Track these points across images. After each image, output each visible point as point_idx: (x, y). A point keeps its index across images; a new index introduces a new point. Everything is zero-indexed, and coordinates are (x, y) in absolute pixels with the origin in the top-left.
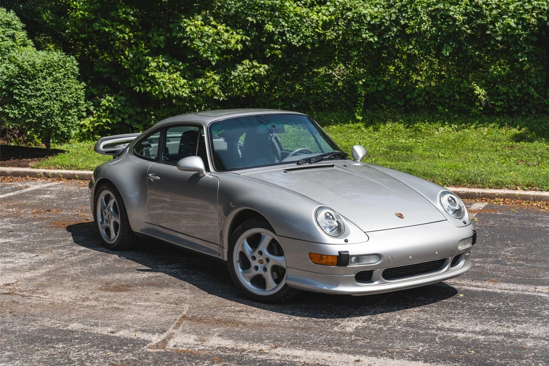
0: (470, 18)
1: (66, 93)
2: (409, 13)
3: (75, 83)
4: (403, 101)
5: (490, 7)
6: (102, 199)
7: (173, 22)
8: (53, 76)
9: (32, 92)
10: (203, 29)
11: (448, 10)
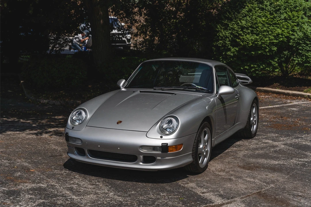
9: (309, 48)
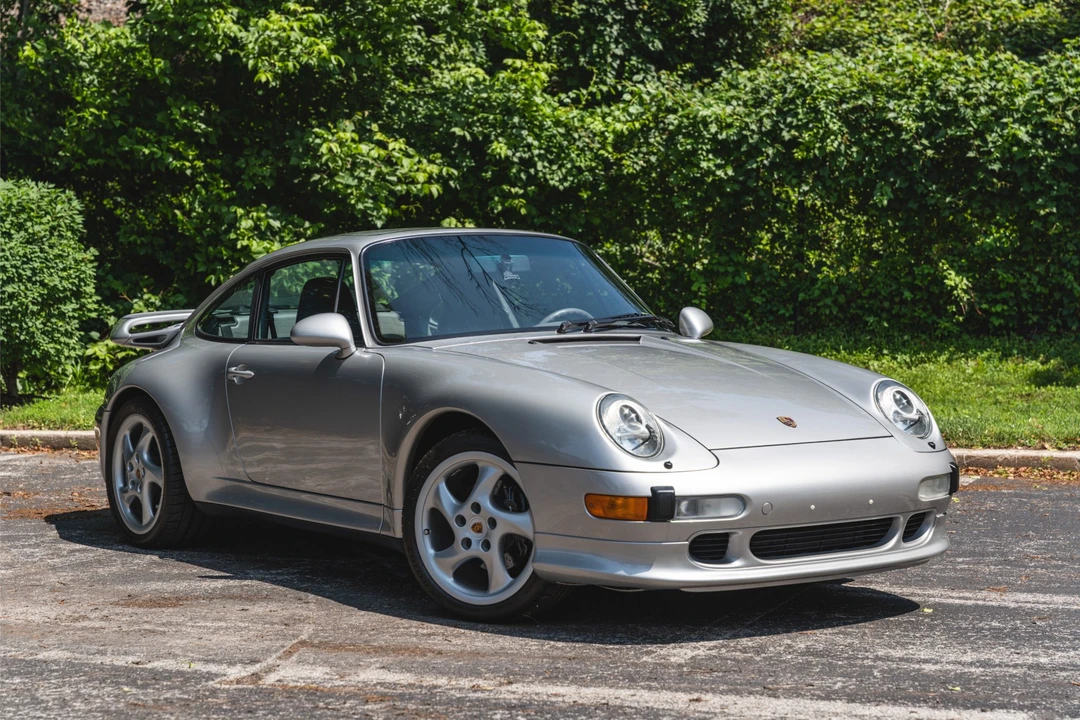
0: (932, 124)
1: (53, 268)
2: (800, 117)
3: (73, 249)
4: (790, 307)
5: (974, 100)
6: (125, 437)
7: (292, 137)
8: (26, 230)
10: (356, 148)
11: (884, 109)
